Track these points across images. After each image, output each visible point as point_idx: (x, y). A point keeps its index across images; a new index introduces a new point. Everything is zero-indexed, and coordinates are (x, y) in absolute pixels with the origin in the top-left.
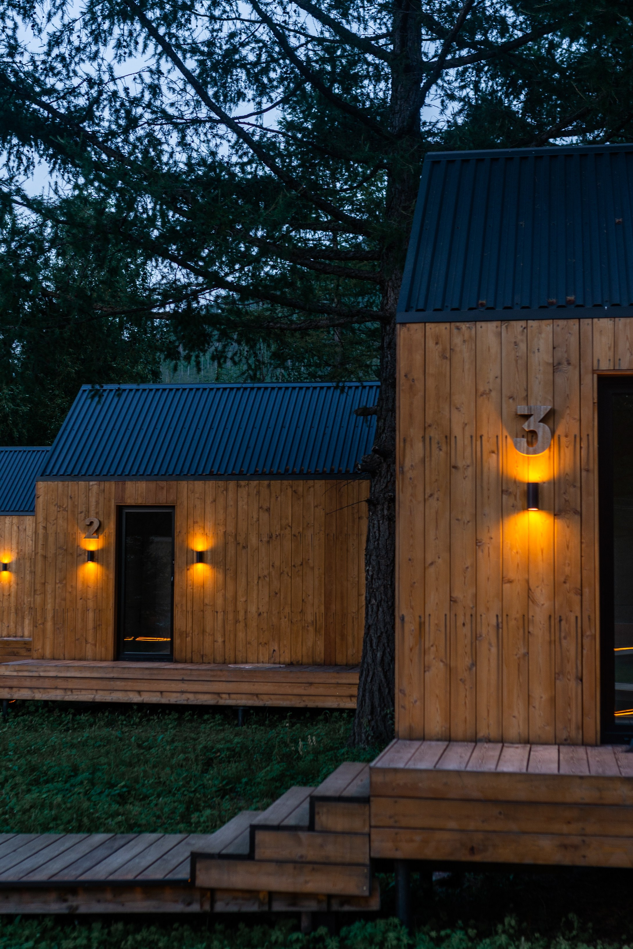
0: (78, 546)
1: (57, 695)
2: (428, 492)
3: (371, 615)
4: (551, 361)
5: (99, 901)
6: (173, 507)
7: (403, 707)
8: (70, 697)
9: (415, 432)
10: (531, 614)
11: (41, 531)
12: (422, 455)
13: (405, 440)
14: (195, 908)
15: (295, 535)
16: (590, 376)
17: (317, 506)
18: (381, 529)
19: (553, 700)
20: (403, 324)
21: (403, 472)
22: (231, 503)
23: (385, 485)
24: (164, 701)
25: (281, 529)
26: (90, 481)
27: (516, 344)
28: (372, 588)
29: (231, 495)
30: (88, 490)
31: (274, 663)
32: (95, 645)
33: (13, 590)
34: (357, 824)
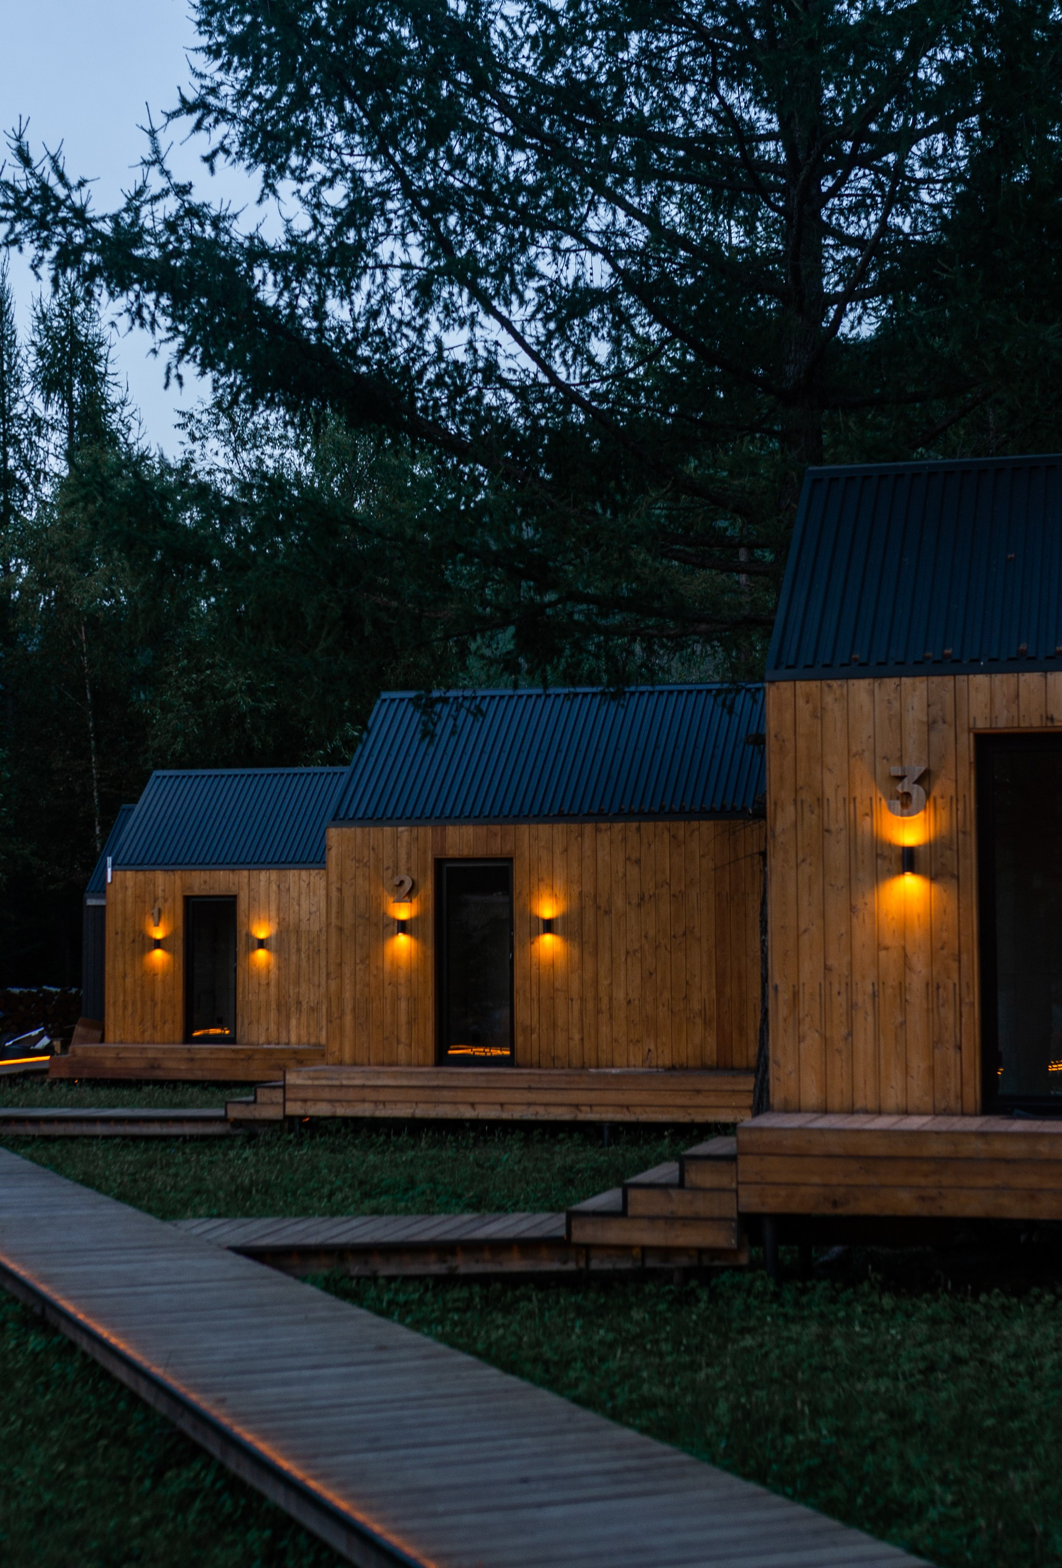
0: (384, 914)
1: (365, 1110)
2: (800, 857)
4: (925, 719)
5: (477, 1261)
6: (510, 860)
7: (778, 1079)
8: (382, 1112)
9: (786, 795)
10: (908, 981)
11: (334, 894)
12: (793, 818)
13: (776, 804)
14: (571, 1266)
15: (674, 896)
16: (966, 735)
17: (703, 856)
19: (931, 1070)
20: (772, 682)
21: (774, 837)
22: (589, 853)
24: (505, 1116)
25: (656, 887)
26: (397, 826)
27: (889, 702)
29: (588, 842)
30: (396, 838)
31: (650, 1067)
32: (410, 1046)
33: (273, 976)
34: (725, 1181)
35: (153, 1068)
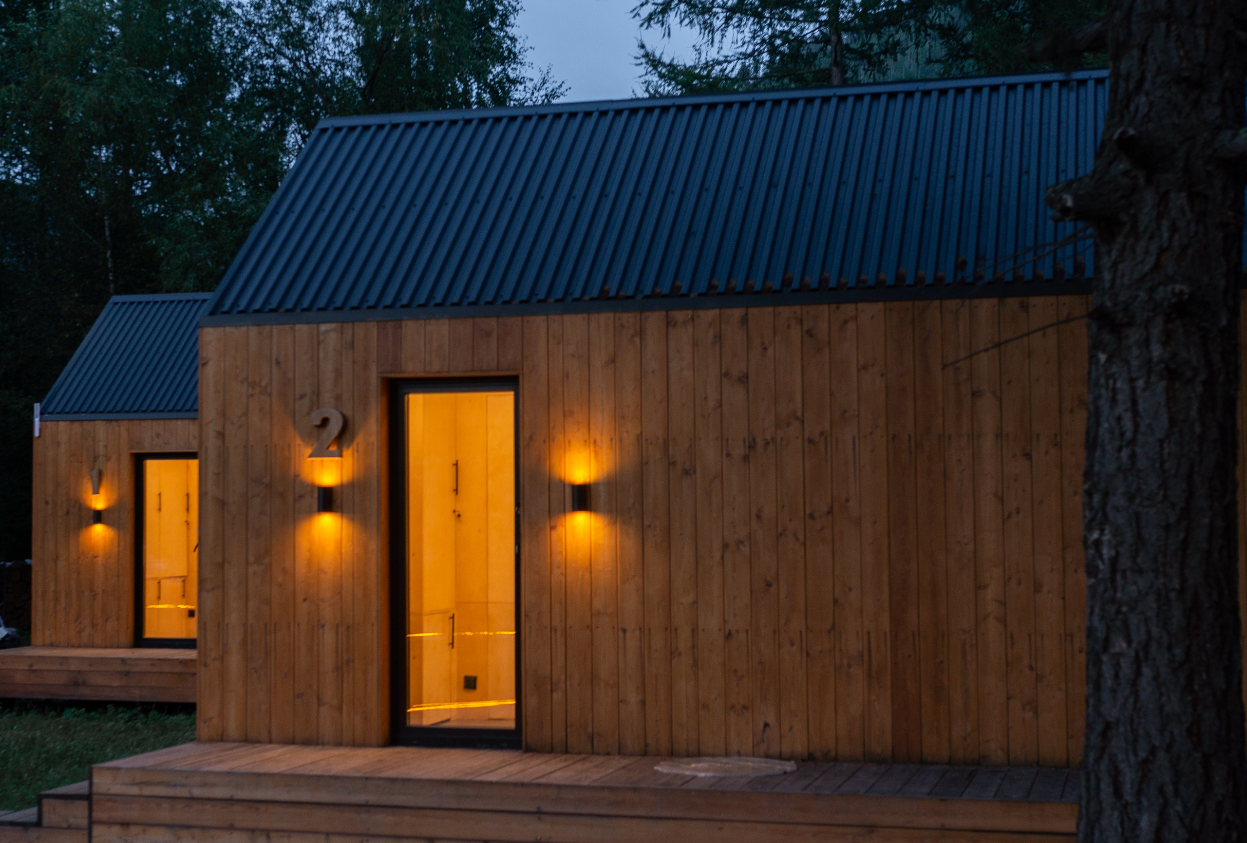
0: (297, 476)
3: (1114, 691)
15: (811, 441)
17: (865, 368)
18: (1141, 406)
23: (1151, 261)
25: (777, 425)
26: (320, 322)
28: (1113, 601)
29: (652, 346)
30: (317, 342)
31: (769, 757)
32: (340, 709)
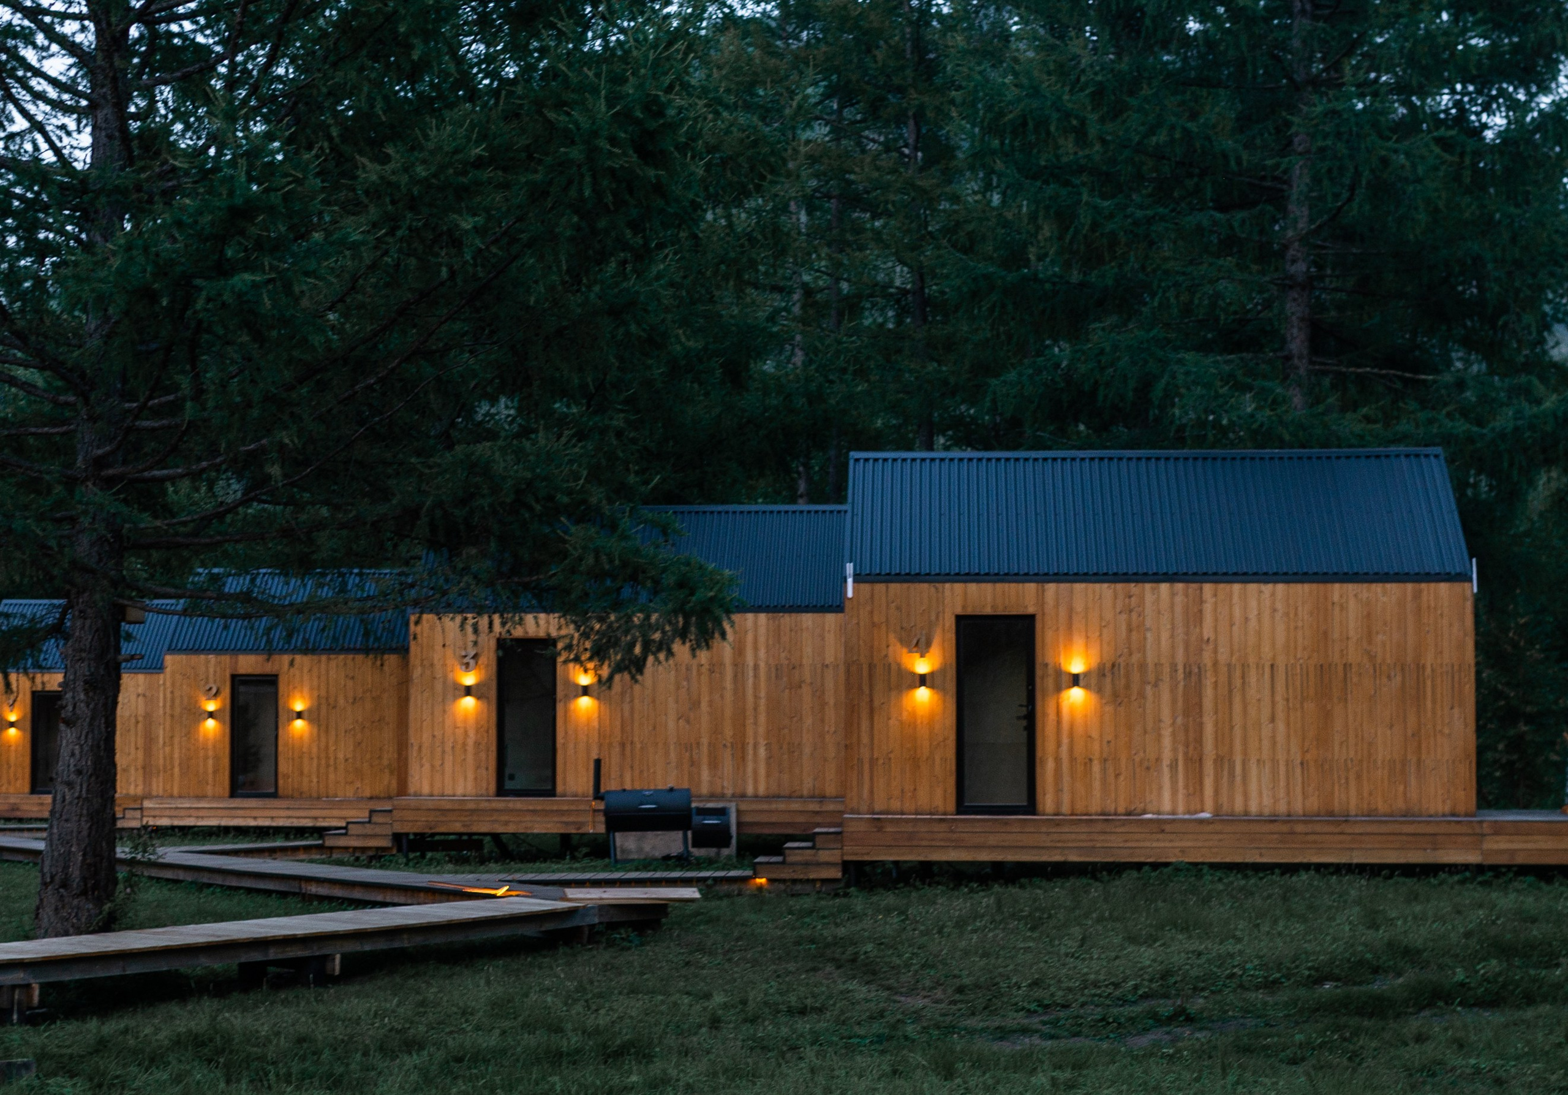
6: (276, 676)
9: (418, 662)
10: (467, 741)
15: (374, 698)
16: (493, 640)
19: (475, 778)
20: (412, 614)
22: (323, 672)
24: (274, 824)
29: (323, 666)
30: (208, 662)
32: (215, 789)
34: (388, 820)
35: (13, 810)
